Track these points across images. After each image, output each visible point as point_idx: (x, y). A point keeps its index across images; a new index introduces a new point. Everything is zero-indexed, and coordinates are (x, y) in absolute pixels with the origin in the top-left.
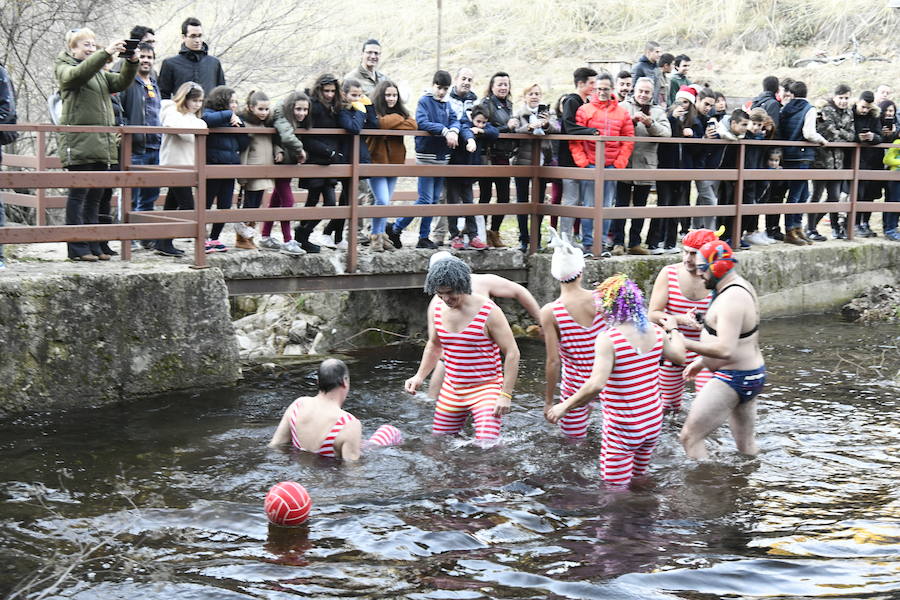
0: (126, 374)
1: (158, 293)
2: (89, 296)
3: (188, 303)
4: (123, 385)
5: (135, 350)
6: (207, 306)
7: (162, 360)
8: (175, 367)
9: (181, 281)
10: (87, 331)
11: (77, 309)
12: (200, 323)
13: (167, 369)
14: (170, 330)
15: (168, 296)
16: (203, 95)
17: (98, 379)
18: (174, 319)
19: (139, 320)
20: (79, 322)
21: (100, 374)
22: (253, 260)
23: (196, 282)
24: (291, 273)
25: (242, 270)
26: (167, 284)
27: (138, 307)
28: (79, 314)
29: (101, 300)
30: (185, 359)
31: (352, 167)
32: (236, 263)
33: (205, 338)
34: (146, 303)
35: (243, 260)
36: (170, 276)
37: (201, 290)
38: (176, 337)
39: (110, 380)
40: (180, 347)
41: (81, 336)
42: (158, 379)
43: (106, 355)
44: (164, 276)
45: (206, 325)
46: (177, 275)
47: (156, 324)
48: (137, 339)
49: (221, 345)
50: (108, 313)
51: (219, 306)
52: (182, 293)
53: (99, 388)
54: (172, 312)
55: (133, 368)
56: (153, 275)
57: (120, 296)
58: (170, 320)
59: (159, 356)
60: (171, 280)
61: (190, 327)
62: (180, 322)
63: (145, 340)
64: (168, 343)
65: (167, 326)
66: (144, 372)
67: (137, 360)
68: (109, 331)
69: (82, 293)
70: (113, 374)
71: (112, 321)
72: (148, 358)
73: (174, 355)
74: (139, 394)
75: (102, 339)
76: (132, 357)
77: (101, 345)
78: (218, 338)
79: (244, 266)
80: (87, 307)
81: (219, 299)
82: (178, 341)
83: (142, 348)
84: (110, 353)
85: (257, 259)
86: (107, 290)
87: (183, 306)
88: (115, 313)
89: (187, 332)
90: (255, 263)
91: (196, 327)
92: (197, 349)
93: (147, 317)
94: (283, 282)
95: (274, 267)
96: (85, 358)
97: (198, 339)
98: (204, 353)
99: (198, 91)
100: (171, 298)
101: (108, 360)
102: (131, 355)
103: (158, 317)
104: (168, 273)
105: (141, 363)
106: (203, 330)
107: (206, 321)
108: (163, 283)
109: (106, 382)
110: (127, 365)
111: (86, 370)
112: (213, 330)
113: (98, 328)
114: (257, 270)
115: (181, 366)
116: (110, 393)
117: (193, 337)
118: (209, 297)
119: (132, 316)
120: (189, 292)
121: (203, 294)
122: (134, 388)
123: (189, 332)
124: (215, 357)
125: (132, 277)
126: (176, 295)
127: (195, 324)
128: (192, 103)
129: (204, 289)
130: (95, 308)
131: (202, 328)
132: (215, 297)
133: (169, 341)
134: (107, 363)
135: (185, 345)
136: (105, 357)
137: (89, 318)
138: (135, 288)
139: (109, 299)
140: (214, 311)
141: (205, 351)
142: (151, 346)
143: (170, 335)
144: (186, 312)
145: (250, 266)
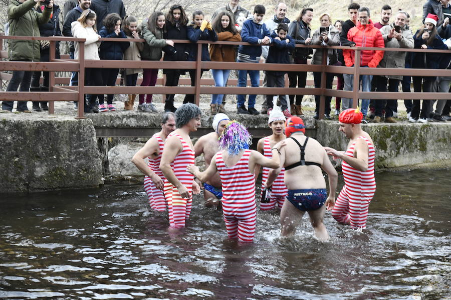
0: (31, 177)
1: (53, 132)
2: (10, 132)
3: (70, 139)
4: (29, 183)
5: (37, 164)
6: (82, 141)
7: (53, 170)
8: (61, 175)
9: (67, 126)
10: (9, 151)
11: (3, 139)
12: (77, 150)
13: (56, 175)
14: (59, 153)
15: (58, 134)
16: (96, 17)
17: (14, 179)
18: (62, 147)
19: (40, 147)
20: (4, 146)
21: (15, 176)
22: (130, 117)
23: (76, 126)
24: (155, 125)
25: (123, 122)
26: (58, 127)
27: (40, 139)
28: (4, 142)
29: (17, 134)
30: (67, 170)
31: (197, 63)
32: (119, 118)
33: (80, 159)
34: (44, 137)
35: (124, 116)
36: (60, 122)
37: (79, 131)
38: (62, 157)
39: (21, 180)
40: (64, 163)
41: (5, 154)
42: (50, 181)
43: (19, 166)
44: (56, 122)
45: (81, 151)
46: (64, 122)
47: (50, 149)
48: (38, 157)
49: (90, 163)
50: (21, 141)
51: (90, 141)
52: (67, 132)
53: (15, 184)
54: (60, 143)
55: (35, 174)
56: (49, 121)
57: (29, 133)
58: (59, 148)
59: (51, 168)
60: (61, 125)
61: (72, 153)
62: (65, 149)
63: (43, 158)
64: (57, 161)
65: (57, 151)
66: (42, 177)
67: (38, 169)
68: (22, 152)
69: (7, 130)
70: (23, 177)
71: (23, 146)
72: (45, 168)
73: (61, 168)
74: (39, 189)
75: (17, 156)
76: (35, 167)
77: (17, 159)
78: (89, 159)
79: (125, 120)
80: (9, 138)
81: (89, 137)
82: (63, 160)
83: (41, 163)
84: (22, 165)
85: (133, 116)
86: (21, 129)
87: (67, 140)
88: (25, 142)
89: (69, 155)
90: (131, 119)
91: (75, 153)
92: (75, 166)
93: (45, 145)
94: (150, 131)
95: (144, 122)
96: (7, 166)
97: (76, 159)
98: (79, 168)
99: (93, 14)
100: (60, 135)
101: (20, 168)
102: (35, 166)
103: (52, 146)
104: (59, 120)
105: (40, 171)
106: (79, 154)
107: (82, 149)
108: (55, 126)
109: (18, 181)
110: (32, 172)
111: (7, 173)
112: (86, 154)
113: (14, 150)
114: (133, 122)
115: (65, 174)
116: (21, 187)
117: (73, 158)
118: (84, 135)
119: (36, 144)
120: (72, 132)
121: (80, 134)
122: (36, 185)
123: (70, 155)
124: (86, 170)
125: (37, 122)
126: (64, 133)
127: (75, 151)
128: (89, 21)
129: (81, 131)
130: (14, 138)
131: (79, 153)
132: (87, 136)
133: (58, 159)
134: (19, 170)
135: (68, 162)
136: (18, 167)
137: (10, 144)
138: (38, 128)
139: (23, 133)
140: (87, 143)
141: (80, 166)
142: (47, 162)
143: (58, 156)
144: (69, 143)
145: (129, 120)
